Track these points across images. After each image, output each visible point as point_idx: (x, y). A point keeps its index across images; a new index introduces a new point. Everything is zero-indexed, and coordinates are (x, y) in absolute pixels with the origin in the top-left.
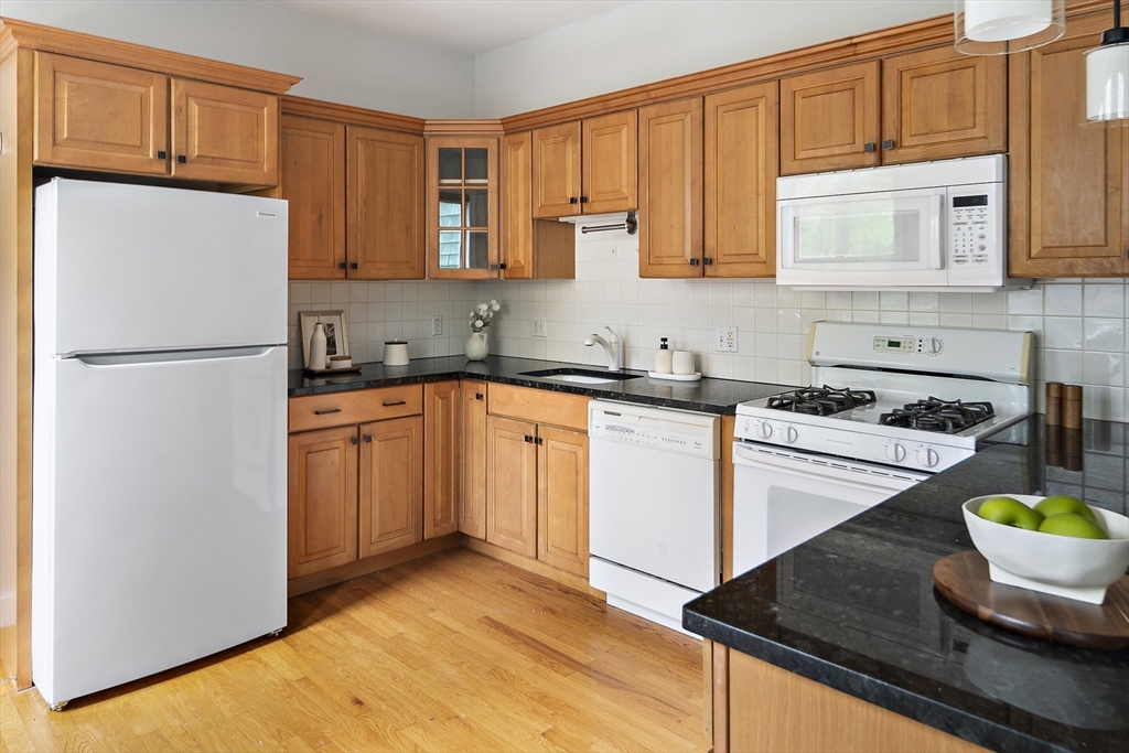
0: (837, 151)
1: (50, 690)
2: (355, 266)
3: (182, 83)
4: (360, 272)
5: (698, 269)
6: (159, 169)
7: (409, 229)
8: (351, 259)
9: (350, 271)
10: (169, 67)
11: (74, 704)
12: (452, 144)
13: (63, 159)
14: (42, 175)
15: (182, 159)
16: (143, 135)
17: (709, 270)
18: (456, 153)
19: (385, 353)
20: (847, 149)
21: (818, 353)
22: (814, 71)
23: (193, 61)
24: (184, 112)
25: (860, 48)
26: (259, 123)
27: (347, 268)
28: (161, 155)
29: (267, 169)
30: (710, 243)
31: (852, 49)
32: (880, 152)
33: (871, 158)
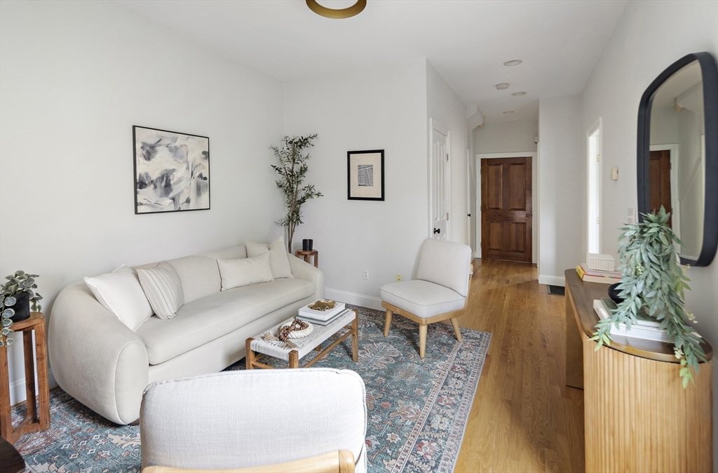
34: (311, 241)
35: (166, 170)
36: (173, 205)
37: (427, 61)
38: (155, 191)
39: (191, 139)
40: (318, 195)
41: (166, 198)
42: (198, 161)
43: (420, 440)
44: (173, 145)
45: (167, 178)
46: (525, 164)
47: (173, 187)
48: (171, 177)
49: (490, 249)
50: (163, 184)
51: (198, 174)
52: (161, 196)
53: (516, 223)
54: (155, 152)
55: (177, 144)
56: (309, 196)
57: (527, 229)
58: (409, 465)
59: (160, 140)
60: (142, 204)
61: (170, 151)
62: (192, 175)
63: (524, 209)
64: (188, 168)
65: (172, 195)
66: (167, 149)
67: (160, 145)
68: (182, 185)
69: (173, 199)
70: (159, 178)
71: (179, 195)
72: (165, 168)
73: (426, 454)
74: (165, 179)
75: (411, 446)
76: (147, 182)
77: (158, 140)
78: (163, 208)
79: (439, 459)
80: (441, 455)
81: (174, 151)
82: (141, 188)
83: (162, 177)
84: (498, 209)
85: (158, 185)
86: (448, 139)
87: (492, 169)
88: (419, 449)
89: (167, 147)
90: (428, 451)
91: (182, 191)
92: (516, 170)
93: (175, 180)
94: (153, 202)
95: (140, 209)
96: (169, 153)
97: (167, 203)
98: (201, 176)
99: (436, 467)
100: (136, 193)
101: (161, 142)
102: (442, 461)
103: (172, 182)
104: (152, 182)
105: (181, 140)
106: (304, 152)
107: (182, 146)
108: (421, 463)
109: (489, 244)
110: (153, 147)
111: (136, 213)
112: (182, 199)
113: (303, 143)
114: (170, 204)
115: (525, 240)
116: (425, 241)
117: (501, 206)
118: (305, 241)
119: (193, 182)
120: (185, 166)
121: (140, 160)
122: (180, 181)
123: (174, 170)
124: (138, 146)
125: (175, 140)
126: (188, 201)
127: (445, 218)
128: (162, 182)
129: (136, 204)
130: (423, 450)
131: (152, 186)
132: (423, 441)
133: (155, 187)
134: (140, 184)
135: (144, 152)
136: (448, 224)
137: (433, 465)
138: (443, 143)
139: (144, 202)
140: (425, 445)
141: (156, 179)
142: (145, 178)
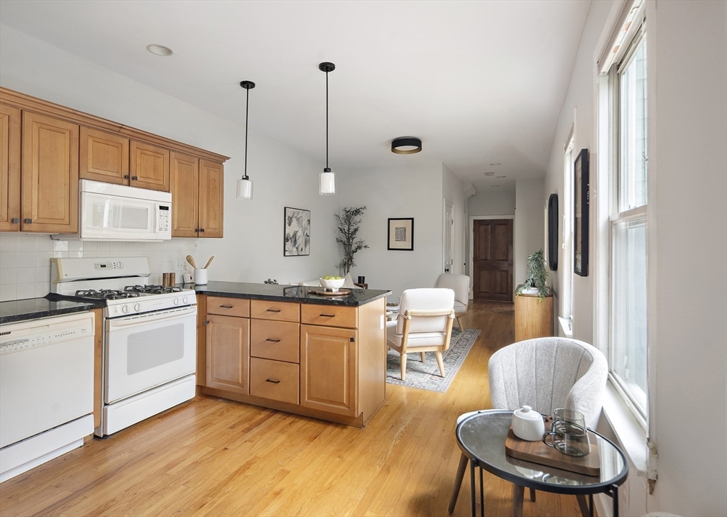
0: (110, 174)
5: (17, 226)
17: (26, 227)
20: (114, 174)
21: (66, 275)
22: (102, 131)
25: (122, 130)
30: (25, 209)
31: (119, 129)
32: (129, 180)
33: (126, 181)
34: (364, 277)
35: (295, 231)
36: (297, 252)
37: (443, 163)
38: (291, 244)
39: (304, 213)
40: (365, 247)
41: (295, 248)
42: (306, 226)
44: (298, 217)
46: (508, 225)
47: (297, 241)
48: (297, 236)
49: (480, 292)
52: (293, 247)
53: (501, 271)
54: (292, 221)
56: (359, 248)
57: (509, 276)
59: (294, 214)
60: (287, 251)
62: (304, 234)
63: (507, 260)
65: (296, 246)
67: (294, 217)
68: (300, 240)
69: (297, 249)
70: (293, 236)
71: (299, 246)
74: (295, 236)
76: (288, 239)
78: (293, 254)
81: (298, 220)
82: (287, 242)
84: (486, 260)
85: (292, 240)
86: (453, 209)
87: (482, 228)
89: (296, 218)
91: (300, 244)
92: (500, 229)
95: (287, 254)
96: (296, 221)
97: (295, 251)
98: (307, 234)
100: (285, 244)
103: (297, 239)
104: (290, 238)
105: (300, 214)
106: (357, 218)
107: (301, 217)
109: (479, 288)
110: (291, 218)
111: (284, 255)
112: (300, 249)
113: (357, 212)
115: (507, 284)
116: (440, 276)
117: (489, 258)
118: (359, 278)
119: (304, 238)
120: (301, 229)
121: (287, 225)
122: (299, 237)
123: (298, 231)
124: (287, 218)
125: (298, 213)
126: (302, 250)
127: (450, 263)
128: (293, 238)
129: (285, 251)
131: (290, 241)
134: (286, 240)
135: (288, 222)
136: (452, 267)
138: (450, 213)
139: (289, 249)
142: (288, 236)
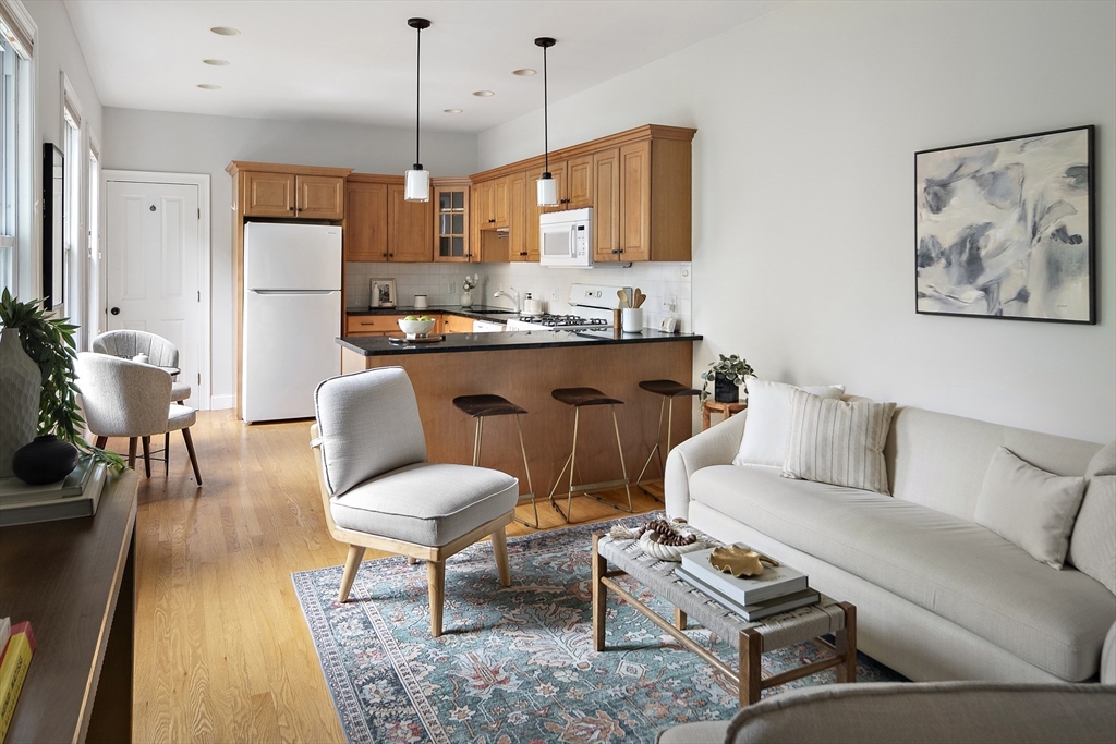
1: (247, 417)
2: (391, 255)
3: (301, 177)
4: (395, 258)
5: (524, 257)
6: (291, 215)
7: (424, 235)
8: (390, 252)
9: (390, 258)
10: (295, 171)
11: (254, 423)
12: (446, 190)
13: (254, 213)
14: (247, 219)
15: (300, 210)
16: (285, 200)
17: (527, 258)
18: (448, 194)
19: (414, 301)
23: (305, 168)
24: (302, 189)
26: (335, 191)
27: (388, 257)
28: (291, 209)
29: (338, 212)
30: (527, 244)
32: (566, 204)
35: (971, 227)
36: (985, 302)
38: (948, 273)
39: (1034, 146)
41: (970, 287)
42: (1054, 195)
43: (423, 738)
44: (986, 171)
45: (972, 244)
47: (986, 263)
48: (981, 242)
50: (965, 257)
51: (1052, 228)
52: (959, 283)
54: (950, 194)
55: (997, 166)
58: (405, 702)
59: (960, 167)
60: (924, 296)
61: (980, 185)
62: (1034, 234)
64: (1022, 218)
65: (982, 280)
66: (974, 182)
67: (960, 178)
68: (1008, 259)
69: (986, 289)
70: (955, 245)
71: (998, 282)
72: (968, 223)
73: (397, 727)
74: (968, 246)
75: (427, 721)
76: (933, 255)
77: (955, 167)
78: (962, 308)
79: (374, 733)
80: (375, 739)
81: (989, 183)
82: (923, 266)
83: (961, 244)
85: (954, 258)
88: (413, 726)
89: (974, 177)
90: (399, 731)
91: (1008, 273)
93: (991, 246)
94: (944, 292)
95: (924, 305)
96: (978, 189)
97: (970, 298)
98: (1061, 232)
99: (370, 722)
100: (917, 275)
101: (963, 171)
102: (368, 732)
103: (983, 253)
104: (942, 253)
105: (1006, 154)
107: (1007, 168)
108: (394, 713)
110: (944, 185)
111: (918, 312)
112: (1007, 292)
114: (977, 300)
119: (1038, 251)
120: (1015, 214)
121: (923, 212)
122: (1001, 249)
123: (988, 226)
124: (922, 187)
126: (1023, 296)
128: (961, 253)
129: (917, 296)
130: (406, 728)
131: (943, 261)
132: (419, 738)
133: (949, 264)
134: (923, 259)
135: (929, 198)
137: (375, 721)
139: (929, 292)
140: (409, 735)
141: (951, 249)
142: (930, 247)
